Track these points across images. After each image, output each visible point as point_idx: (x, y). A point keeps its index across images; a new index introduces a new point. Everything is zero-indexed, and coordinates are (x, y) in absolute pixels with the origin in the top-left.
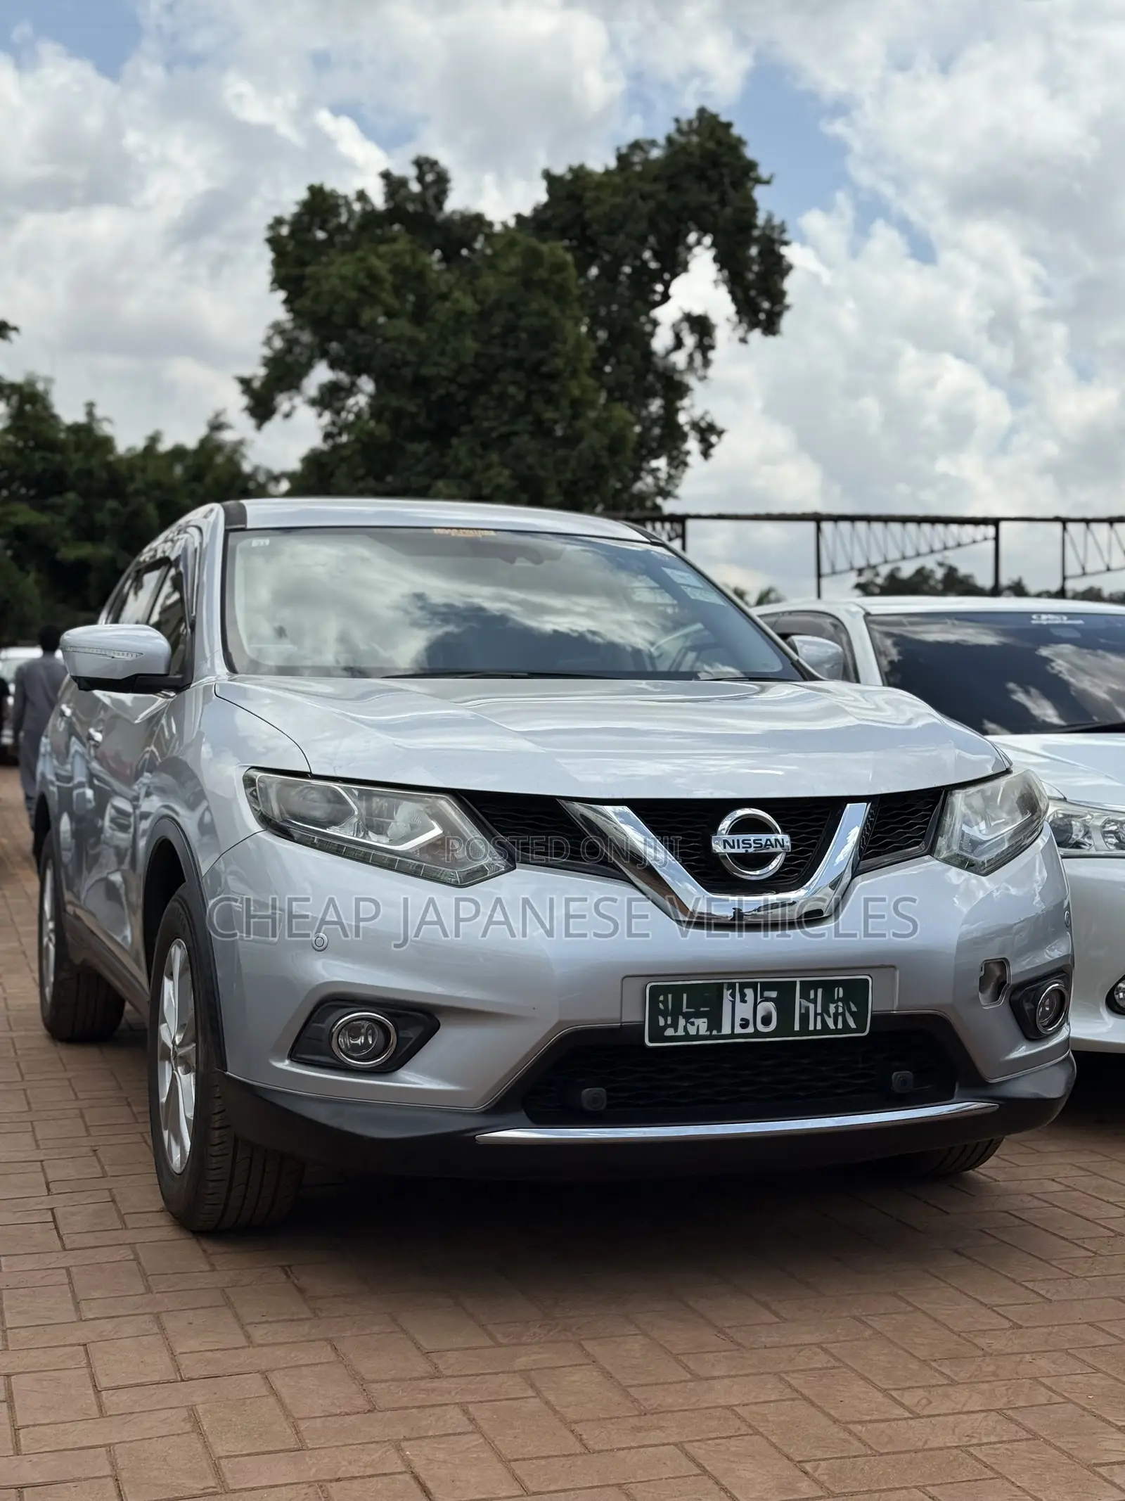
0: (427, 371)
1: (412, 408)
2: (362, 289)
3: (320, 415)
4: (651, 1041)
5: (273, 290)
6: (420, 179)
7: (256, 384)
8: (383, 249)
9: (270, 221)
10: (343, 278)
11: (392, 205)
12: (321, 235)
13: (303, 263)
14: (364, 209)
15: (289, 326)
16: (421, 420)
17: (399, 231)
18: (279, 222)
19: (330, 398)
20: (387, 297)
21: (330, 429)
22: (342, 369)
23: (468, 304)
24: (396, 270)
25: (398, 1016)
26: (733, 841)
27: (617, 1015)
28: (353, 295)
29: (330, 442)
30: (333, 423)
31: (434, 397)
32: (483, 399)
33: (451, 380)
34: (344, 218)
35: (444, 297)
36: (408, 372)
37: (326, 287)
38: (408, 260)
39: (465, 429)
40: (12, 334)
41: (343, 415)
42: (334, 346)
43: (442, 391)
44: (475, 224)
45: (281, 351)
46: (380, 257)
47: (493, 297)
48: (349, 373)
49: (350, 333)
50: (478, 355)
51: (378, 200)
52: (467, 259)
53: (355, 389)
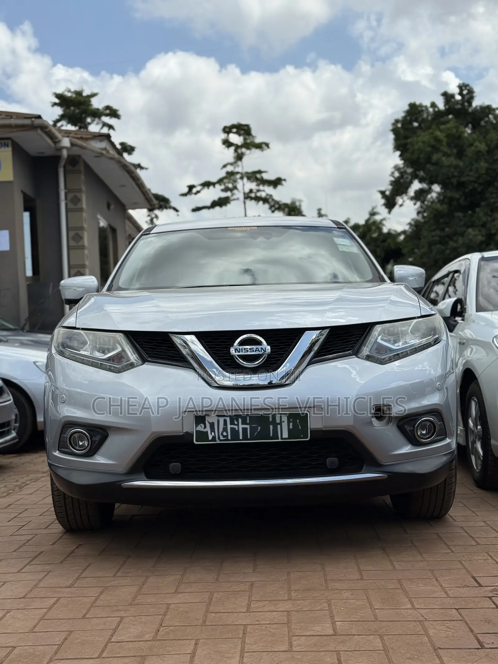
0: (463, 179)
1: (457, 196)
2: (433, 147)
3: (415, 204)
4: (196, 441)
5: (394, 151)
6: (461, 94)
7: (388, 193)
8: (442, 127)
9: (393, 121)
10: (424, 142)
11: (447, 107)
12: (416, 124)
13: (406, 138)
14: (434, 111)
15: (402, 166)
16: (462, 201)
17: (452, 118)
18: (397, 121)
19: (420, 196)
20: (445, 149)
21: (419, 209)
22: (425, 183)
23: (483, 147)
24: (448, 136)
25: (91, 430)
26: (240, 349)
27: (181, 429)
28: (429, 149)
29: (420, 215)
30: (421, 207)
31: (467, 190)
32: (491, 189)
33: (475, 182)
34: (425, 115)
35: (471, 145)
36: (454, 181)
37: (416, 147)
38: (454, 131)
39: (483, 203)
40: (283, 182)
41: (426, 203)
42: (421, 173)
43: (471, 187)
44: (487, 111)
45: (398, 177)
46: (441, 131)
47: (495, 142)
48: (428, 184)
49: (428, 166)
50: (487, 169)
51: (441, 105)
52: (484, 127)
53: (431, 191)
